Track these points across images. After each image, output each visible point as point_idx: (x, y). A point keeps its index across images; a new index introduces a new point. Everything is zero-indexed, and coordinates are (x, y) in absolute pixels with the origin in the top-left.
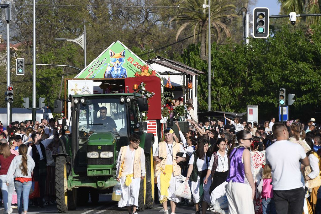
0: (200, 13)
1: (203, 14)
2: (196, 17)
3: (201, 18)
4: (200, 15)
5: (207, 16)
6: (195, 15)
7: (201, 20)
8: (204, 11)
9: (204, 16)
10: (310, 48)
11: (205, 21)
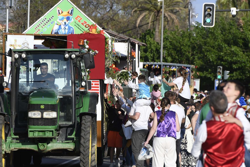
0: (155, 5)
1: (157, 6)
2: (152, 8)
3: (156, 9)
4: (156, 7)
5: (161, 8)
6: (152, 7)
7: (156, 11)
8: (159, 4)
9: (159, 7)
10: (241, 35)
11: (159, 12)
